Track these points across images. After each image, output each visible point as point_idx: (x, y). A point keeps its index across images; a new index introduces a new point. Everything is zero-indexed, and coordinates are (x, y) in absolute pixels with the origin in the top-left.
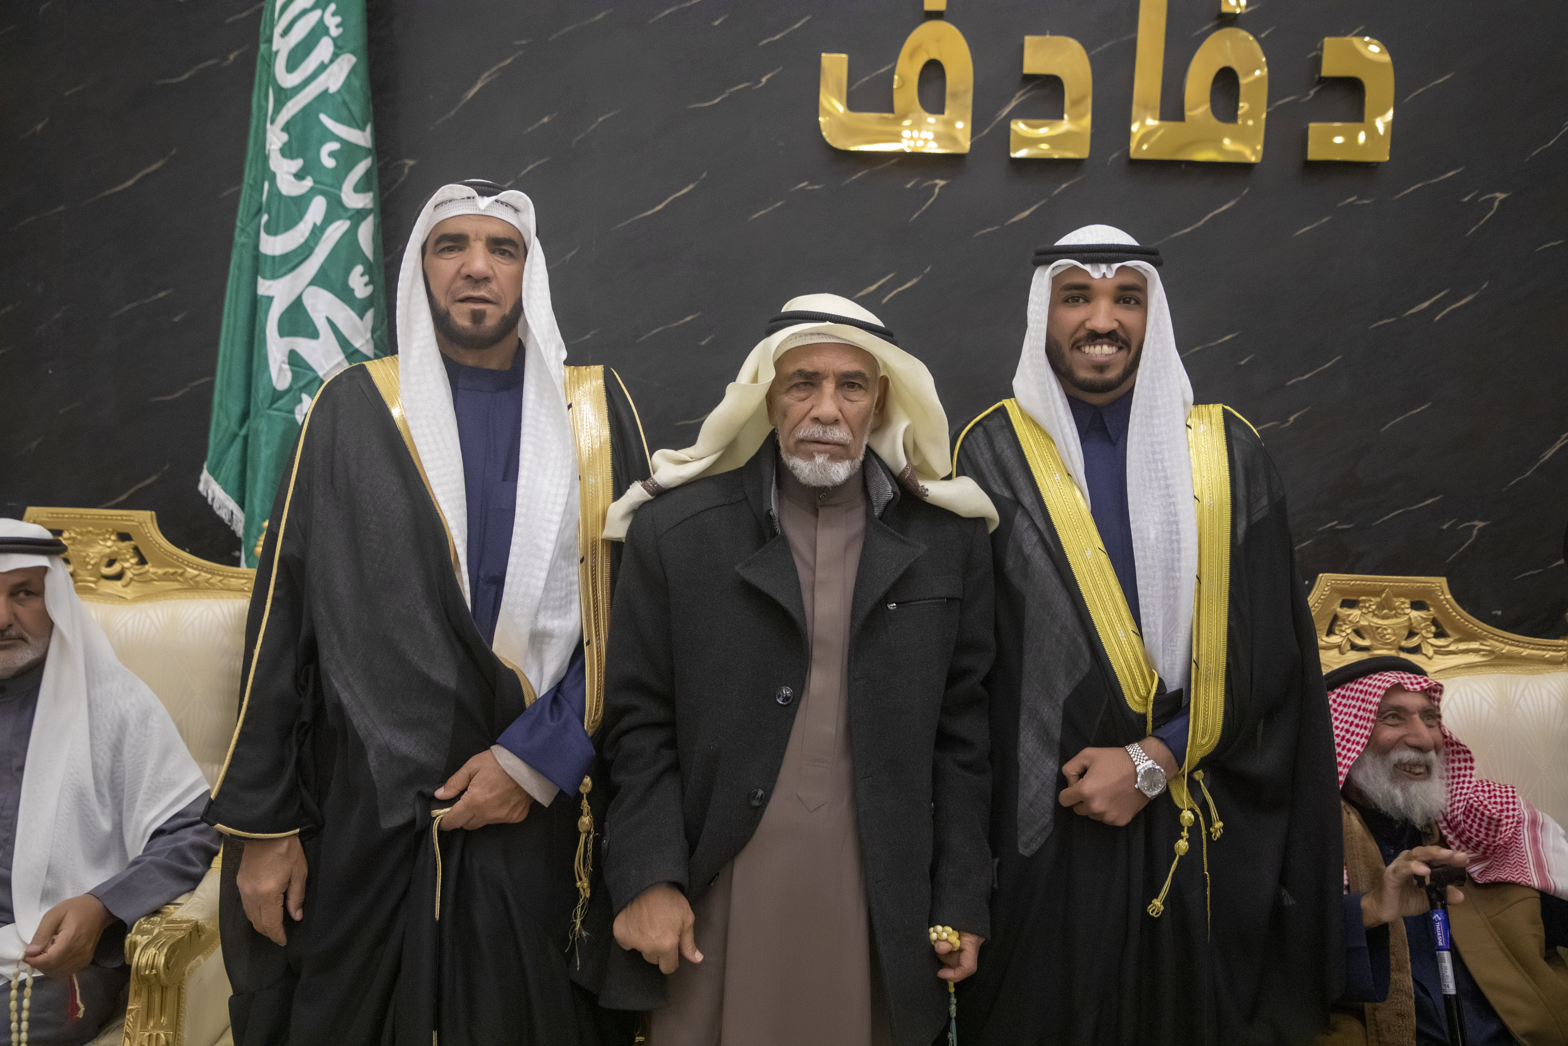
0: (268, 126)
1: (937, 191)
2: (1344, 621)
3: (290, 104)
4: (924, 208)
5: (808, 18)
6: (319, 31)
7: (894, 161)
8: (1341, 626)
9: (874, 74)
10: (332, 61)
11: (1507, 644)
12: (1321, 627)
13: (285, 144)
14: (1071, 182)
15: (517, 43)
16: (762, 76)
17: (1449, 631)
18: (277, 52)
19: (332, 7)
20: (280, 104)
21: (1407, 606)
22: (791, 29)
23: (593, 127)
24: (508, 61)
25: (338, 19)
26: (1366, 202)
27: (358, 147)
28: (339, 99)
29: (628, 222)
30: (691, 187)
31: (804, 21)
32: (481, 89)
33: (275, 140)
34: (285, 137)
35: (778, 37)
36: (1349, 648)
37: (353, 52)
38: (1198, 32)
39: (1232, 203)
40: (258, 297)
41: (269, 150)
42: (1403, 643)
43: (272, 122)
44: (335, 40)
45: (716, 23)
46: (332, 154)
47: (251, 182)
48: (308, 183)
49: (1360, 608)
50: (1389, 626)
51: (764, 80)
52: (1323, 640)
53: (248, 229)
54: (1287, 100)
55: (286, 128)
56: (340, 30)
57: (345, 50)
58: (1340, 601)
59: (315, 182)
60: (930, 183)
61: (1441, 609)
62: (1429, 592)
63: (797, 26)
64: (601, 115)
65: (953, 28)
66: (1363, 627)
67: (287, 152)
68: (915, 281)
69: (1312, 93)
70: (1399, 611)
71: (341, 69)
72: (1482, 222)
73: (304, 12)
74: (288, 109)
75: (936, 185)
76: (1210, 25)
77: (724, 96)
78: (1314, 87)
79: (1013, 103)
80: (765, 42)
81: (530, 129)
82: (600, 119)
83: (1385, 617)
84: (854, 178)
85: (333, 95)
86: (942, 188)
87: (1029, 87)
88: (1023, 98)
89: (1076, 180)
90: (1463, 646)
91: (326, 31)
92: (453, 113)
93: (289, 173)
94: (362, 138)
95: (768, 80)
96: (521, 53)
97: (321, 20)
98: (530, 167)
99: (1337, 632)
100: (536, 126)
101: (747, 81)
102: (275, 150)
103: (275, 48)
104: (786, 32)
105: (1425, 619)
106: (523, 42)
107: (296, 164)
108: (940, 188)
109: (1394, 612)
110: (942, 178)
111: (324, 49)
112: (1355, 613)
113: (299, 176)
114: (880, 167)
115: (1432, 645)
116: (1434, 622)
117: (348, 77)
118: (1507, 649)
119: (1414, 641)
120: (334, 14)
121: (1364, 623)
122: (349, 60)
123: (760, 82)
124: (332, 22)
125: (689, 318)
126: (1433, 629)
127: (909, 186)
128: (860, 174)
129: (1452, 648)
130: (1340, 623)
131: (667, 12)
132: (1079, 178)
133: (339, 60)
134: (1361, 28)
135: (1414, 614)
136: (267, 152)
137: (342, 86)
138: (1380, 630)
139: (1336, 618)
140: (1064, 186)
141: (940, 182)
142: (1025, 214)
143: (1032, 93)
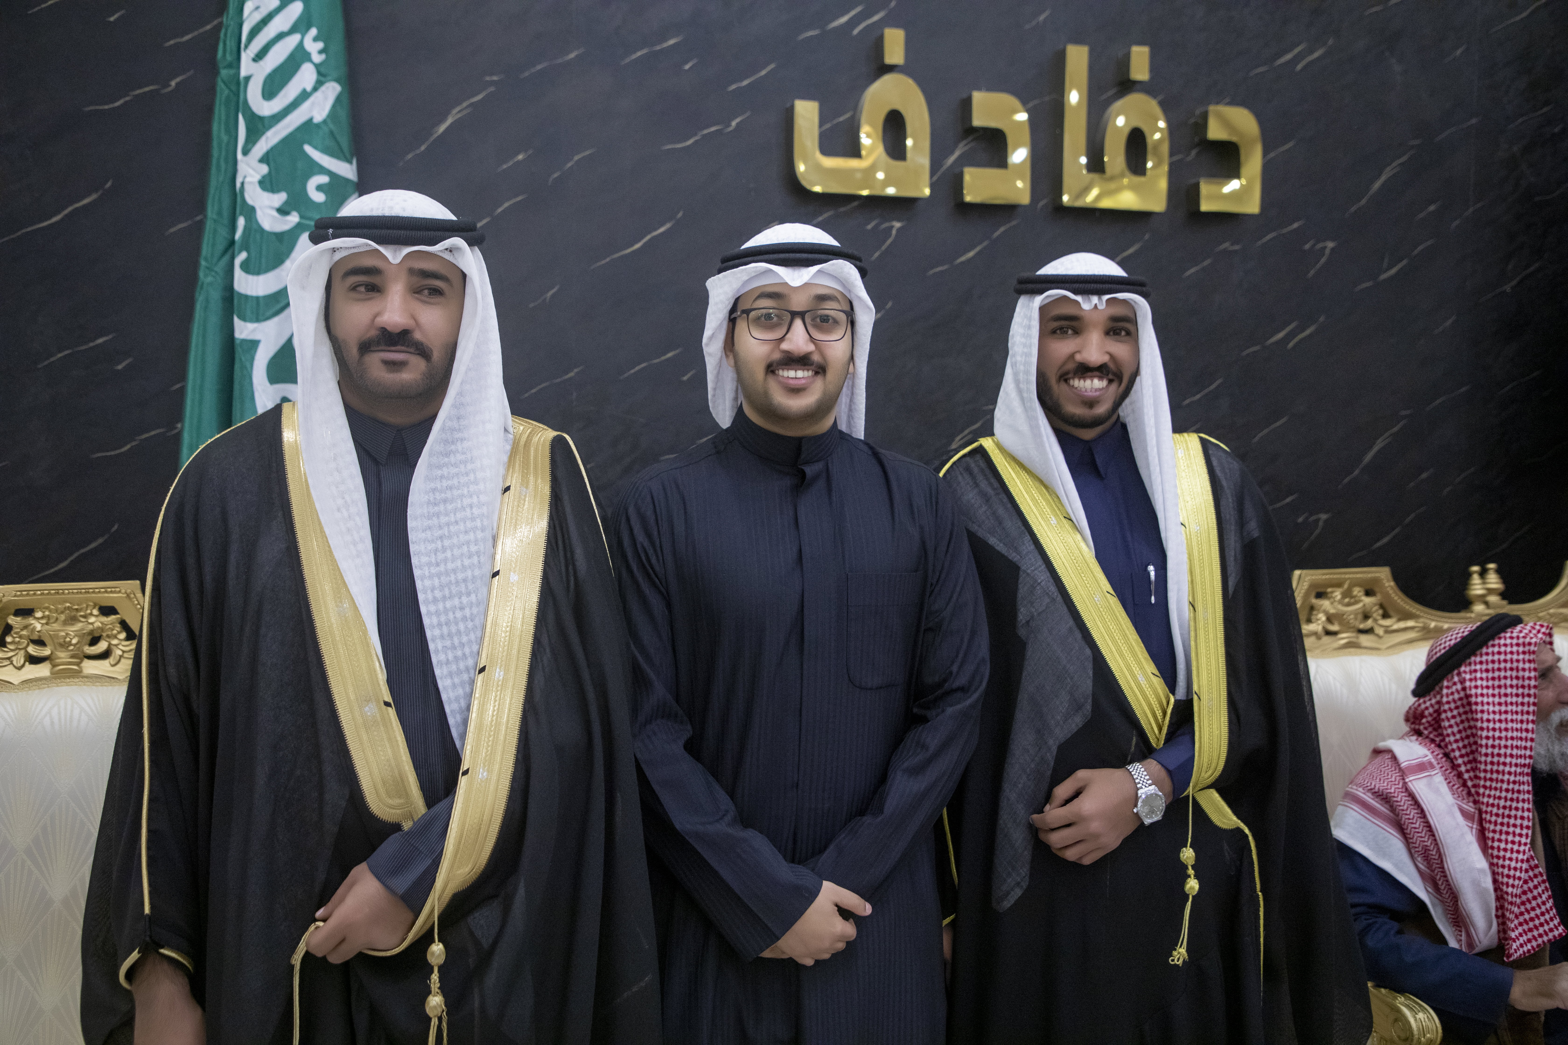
0: (240, 156)
1: (894, 232)
2: (1318, 610)
3: (269, 134)
4: (884, 248)
5: (772, 66)
6: (298, 57)
7: (856, 203)
8: (1317, 615)
9: (835, 122)
10: (315, 89)
11: (1433, 620)
12: (1302, 617)
13: (264, 177)
14: (1008, 226)
15: (488, 78)
16: (733, 119)
17: (1391, 613)
18: (248, 79)
19: (314, 32)
20: (254, 135)
21: (1362, 593)
22: (757, 76)
23: (569, 165)
24: (479, 97)
25: (320, 45)
26: (1236, 247)
27: (347, 181)
28: (325, 129)
29: (608, 260)
30: (668, 226)
31: (768, 68)
32: (452, 124)
33: (251, 172)
34: (264, 169)
35: (745, 83)
36: (1323, 633)
37: (337, 80)
38: (1107, 94)
39: (1136, 247)
40: (237, 342)
41: (243, 184)
42: (1362, 626)
43: (246, 152)
44: (317, 66)
45: (687, 67)
46: (319, 188)
47: (215, 217)
48: (294, 218)
49: (1329, 598)
50: (1351, 613)
51: (734, 123)
52: (1306, 628)
53: (216, 269)
54: (1176, 158)
55: (265, 159)
56: (323, 57)
57: (330, 78)
58: (1313, 594)
59: (301, 217)
60: (888, 225)
61: (1387, 596)
62: (1377, 581)
63: (763, 73)
64: (577, 154)
65: (910, 81)
66: (1333, 615)
67: (268, 184)
69: (1194, 152)
70: (1357, 599)
71: (326, 98)
72: (1318, 266)
73: (280, 36)
74: (267, 138)
75: (893, 227)
76: (1115, 90)
77: (696, 138)
78: (1194, 148)
79: (959, 152)
80: (734, 87)
81: (505, 166)
82: (576, 158)
83: (1348, 605)
84: (820, 219)
85: (318, 126)
86: (899, 230)
87: (970, 138)
88: (967, 147)
90: (1402, 625)
91: (307, 57)
92: (423, 148)
93: (272, 208)
94: (347, 170)
95: (737, 124)
96: (492, 89)
97: (301, 46)
98: (506, 205)
99: (1313, 621)
100: (511, 163)
101: (718, 124)
102: (251, 183)
103: (243, 73)
104: (752, 79)
105: (1375, 605)
106: (495, 78)
107: (280, 198)
108: (896, 230)
109: (1353, 600)
110: (899, 221)
111: (306, 76)
112: (1325, 604)
113: (283, 211)
114: (842, 209)
115: (1382, 626)
116: (1382, 606)
117: (334, 106)
118: (1433, 625)
119: (1369, 623)
120: (316, 39)
121: (1332, 611)
122: (334, 88)
123: (729, 125)
124: (313, 47)
125: (670, 355)
126: (1381, 612)
127: (869, 227)
128: (825, 216)
129: (1395, 627)
130: (1315, 613)
131: (639, 54)
132: (1014, 223)
133: (323, 88)
135: (1368, 600)
136: (238, 185)
137: (329, 116)
138: (1345, 617)
139: (1312, 608)
140: (1002, 229)
141: (897, 225)
142: (971, 254)
143: (972, 144)
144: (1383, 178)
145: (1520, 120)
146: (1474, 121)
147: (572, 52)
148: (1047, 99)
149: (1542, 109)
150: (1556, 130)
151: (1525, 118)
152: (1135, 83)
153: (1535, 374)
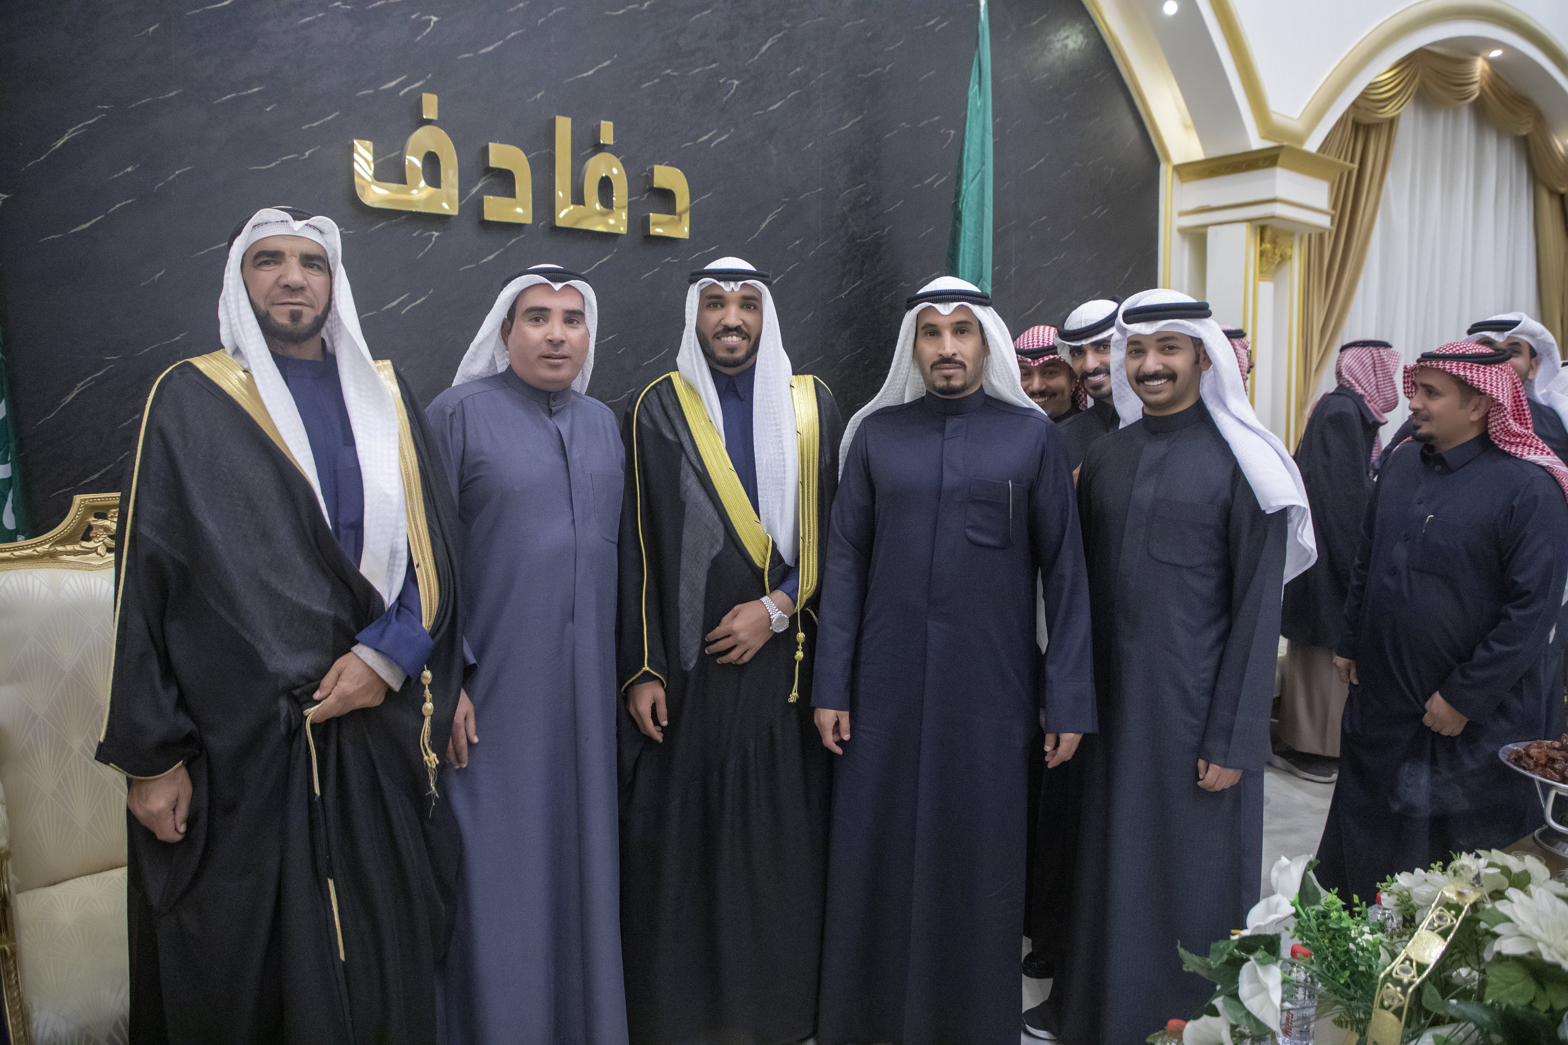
1: (434, 239)
4: (426, 250)
5: (337, 113)
7: (404, 217)
9: (387, 157)
14: (518, 238)
15: (102, 106)
16: (306, 151)
22: (325, 119)
23: (171, 177)
24: (94, 120)
26: (675, 261)
29: (206, 251)
31: (334, 115)
32: (68, 140)
35: (316, 124)
38: (584, 153)
39: (609, 257)
45: (268, 109)
51: (307, 154)
54: (633, 198)
60: (429, 233)
63: (329, 118)
64: (178, 169)
65: (443, 132)
68: (423, 299)
69: (645, 196)
75: (433, 235)
76: (591, 150)
77: (277, 162)
78: (646, 192)
79: (480, 185)
80: (307, 126)
81: (116, 176)
82: (177, 173)
84: (377, 227)
87: (489, 175)
88: (486, 182)
89: (522, 237)
92: (43, 158)
95: (309, 154)
96: (103, 115)
98: (118, 205)
100: (121, 174)
101: (294, 153)
104: (322, 121)
106: (106, 107)
108: (436, 238)
110: (436, 231)
114: (394, 221)
123: (304, 155)
127: (415, 235)
128: (381, 225)
131: (228, 97)
134: (667, 162)
140: (514, 240)
141: (437, 234)
142: (492, 257)
143: (491, 180)
144: (767, 221)
145: (847, 192)
146: (820, 189)
147: (173, 92)
148: (544, 151)
149: (858, 185)
150: (868, 199)
151: (850, 190)
152: (604, 145)
153: (859, 351)
